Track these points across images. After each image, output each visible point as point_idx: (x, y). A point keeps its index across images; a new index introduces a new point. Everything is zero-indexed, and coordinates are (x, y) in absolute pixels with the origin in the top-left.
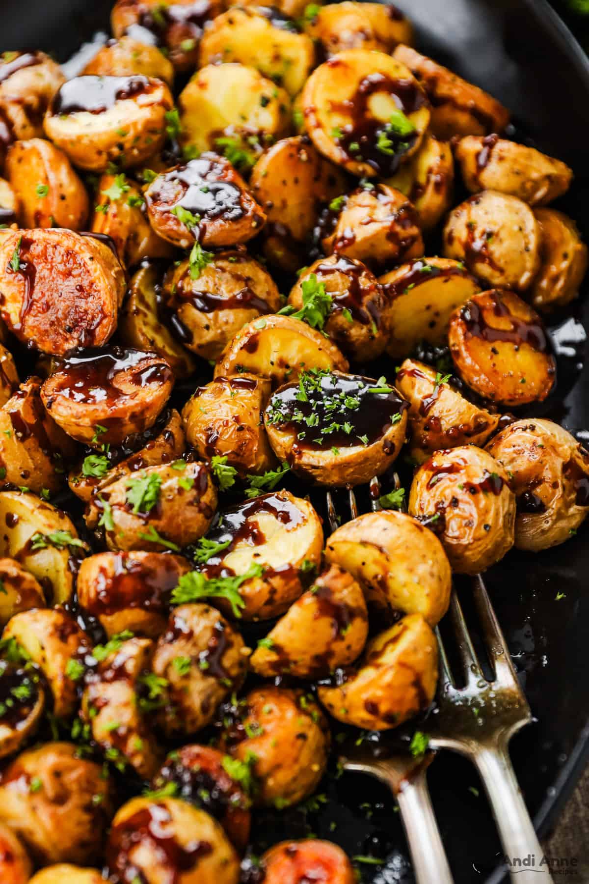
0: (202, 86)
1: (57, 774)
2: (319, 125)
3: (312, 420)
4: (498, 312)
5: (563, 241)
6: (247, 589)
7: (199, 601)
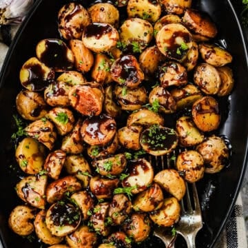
0: (128, 26)
1: (84, 238)
2: (160, 46)
3: (153, 142)
4: (206, 104)
5: (227, 80)
6: (133, 191)
7: (121, 194)
